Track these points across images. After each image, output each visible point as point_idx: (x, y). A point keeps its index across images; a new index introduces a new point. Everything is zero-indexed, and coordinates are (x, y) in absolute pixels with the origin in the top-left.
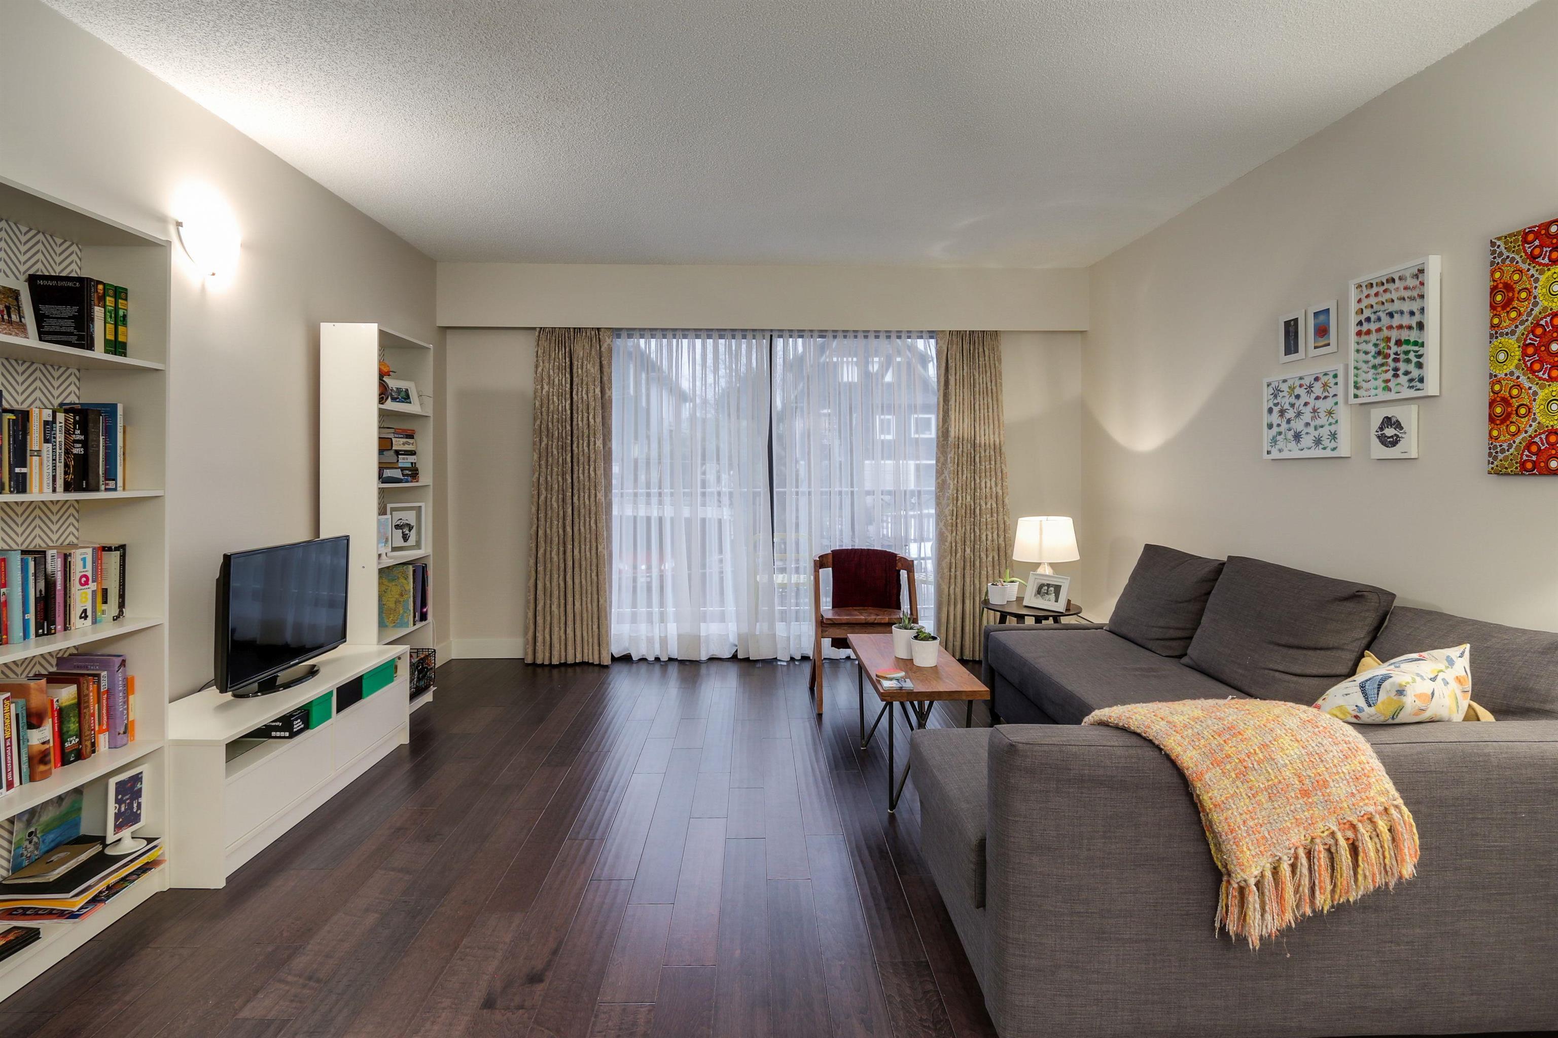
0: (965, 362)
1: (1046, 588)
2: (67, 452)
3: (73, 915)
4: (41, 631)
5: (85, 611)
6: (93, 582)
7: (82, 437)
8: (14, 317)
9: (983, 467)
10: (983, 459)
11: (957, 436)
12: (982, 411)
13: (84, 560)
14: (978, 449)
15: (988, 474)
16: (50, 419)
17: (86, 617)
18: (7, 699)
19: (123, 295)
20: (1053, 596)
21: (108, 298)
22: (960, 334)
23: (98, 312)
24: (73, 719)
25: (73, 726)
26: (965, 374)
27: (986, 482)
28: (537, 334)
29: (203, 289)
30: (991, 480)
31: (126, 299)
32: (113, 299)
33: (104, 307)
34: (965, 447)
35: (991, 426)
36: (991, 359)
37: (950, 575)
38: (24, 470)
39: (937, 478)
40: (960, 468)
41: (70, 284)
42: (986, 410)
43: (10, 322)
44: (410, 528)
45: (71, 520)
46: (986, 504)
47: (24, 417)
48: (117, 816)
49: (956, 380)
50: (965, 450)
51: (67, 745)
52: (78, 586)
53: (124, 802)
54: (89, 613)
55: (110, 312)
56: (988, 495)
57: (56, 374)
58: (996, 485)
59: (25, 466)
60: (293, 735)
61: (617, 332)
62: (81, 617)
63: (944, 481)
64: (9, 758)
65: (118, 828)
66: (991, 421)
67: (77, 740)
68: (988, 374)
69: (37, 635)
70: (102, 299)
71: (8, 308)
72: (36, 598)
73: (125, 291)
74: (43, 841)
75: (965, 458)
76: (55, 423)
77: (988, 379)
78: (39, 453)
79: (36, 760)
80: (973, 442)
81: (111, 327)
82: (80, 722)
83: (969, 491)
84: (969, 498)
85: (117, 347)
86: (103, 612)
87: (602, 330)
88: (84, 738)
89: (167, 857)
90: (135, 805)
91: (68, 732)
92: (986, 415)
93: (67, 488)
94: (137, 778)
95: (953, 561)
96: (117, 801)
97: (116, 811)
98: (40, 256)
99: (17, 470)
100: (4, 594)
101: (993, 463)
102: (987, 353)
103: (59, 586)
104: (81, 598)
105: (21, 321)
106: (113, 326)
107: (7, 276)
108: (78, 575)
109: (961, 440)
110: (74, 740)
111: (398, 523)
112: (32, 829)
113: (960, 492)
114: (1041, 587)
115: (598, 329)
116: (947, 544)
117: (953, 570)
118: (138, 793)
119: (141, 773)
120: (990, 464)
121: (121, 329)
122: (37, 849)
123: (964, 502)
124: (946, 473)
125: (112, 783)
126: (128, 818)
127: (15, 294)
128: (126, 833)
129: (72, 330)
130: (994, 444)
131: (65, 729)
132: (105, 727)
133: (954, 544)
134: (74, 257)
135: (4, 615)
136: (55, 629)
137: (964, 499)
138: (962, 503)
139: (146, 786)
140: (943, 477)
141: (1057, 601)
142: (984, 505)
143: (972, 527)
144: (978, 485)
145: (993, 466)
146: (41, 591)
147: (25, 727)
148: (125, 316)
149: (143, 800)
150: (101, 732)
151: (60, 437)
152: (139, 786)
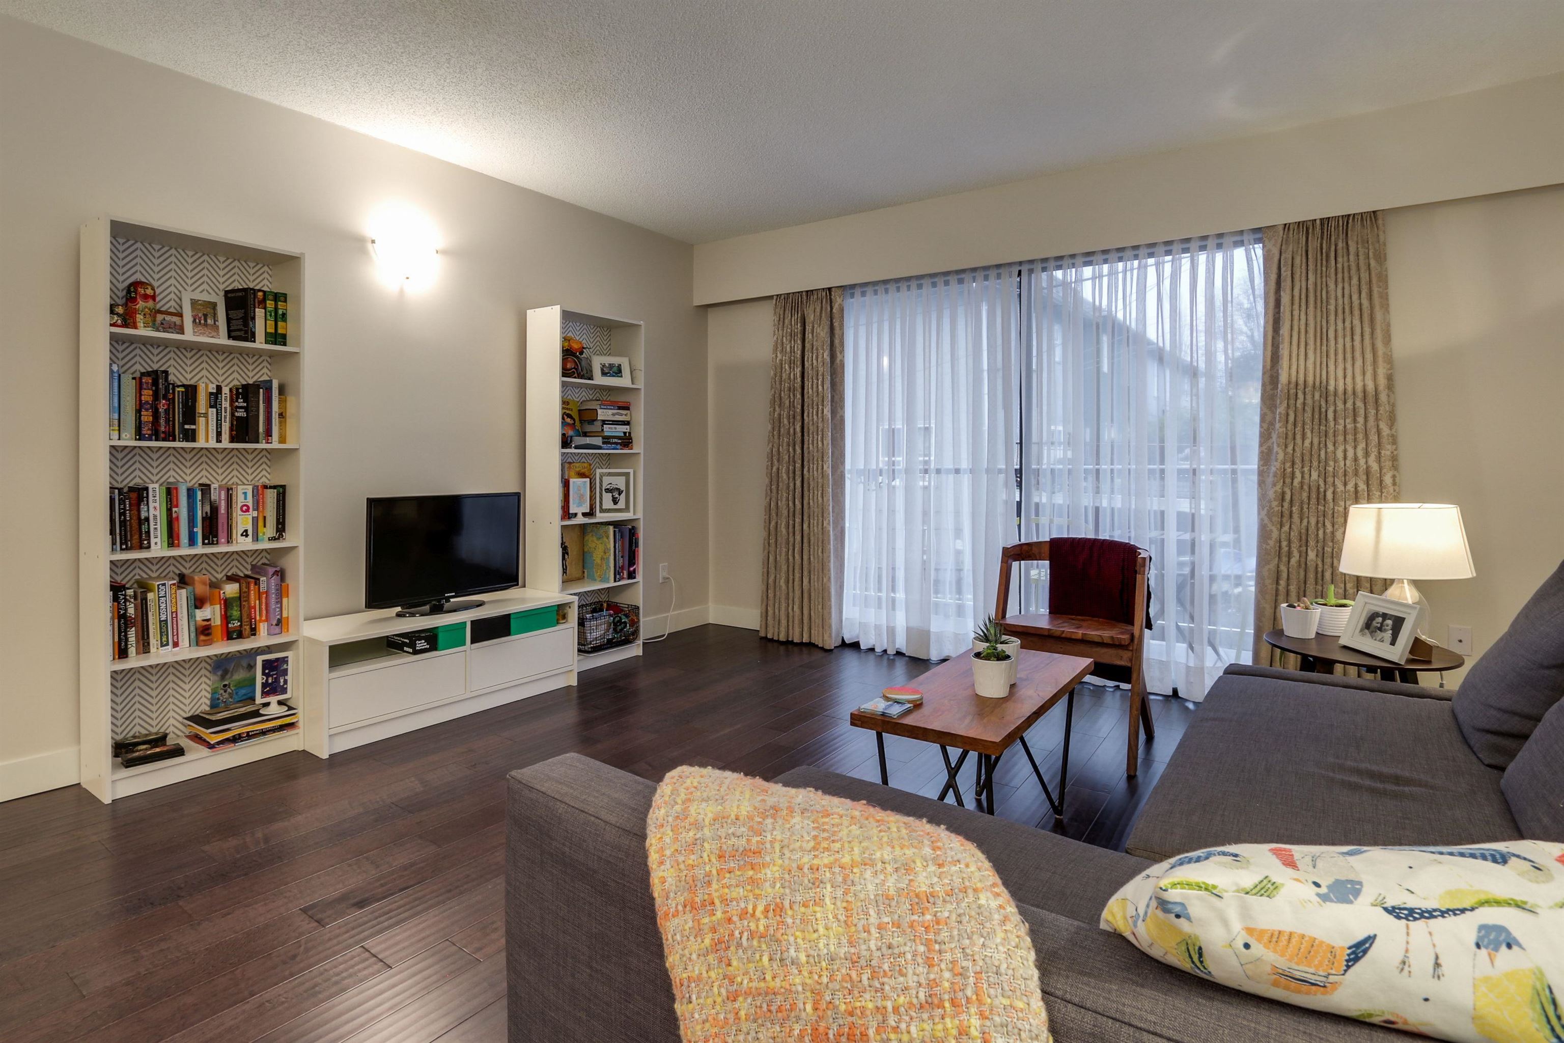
0: (1311, 267)
1: (1380, 619)
2: (232, 415)
3: (211, 747)
4: (206, 541)
5: (246, 531)
6: (254, 510)
7: (245, 404)
8: (210, 321)
9: (1341, 427)
10: (1341, 413)
11: (1294, 379)
12: (1340, 340)
13: (245, 493)
14: (1331, 399)
15: (1350, 437)
16: (215, 391)
17: (247, 536)
18: (174, 584)
19: (282, 299)
20: (1388, 635)
21: (268, 302)
22: (1305, 227)
23: (259, 313)
24: (235, 608)
25: (235, 613)
26: (1311, 287)
27: (1345, 451)
28: (774, 301)
29: (402, 292)
30: (1355, 448)
31: (285, 301)
32: (273, 302)
33: (265, 308)
34: (1309, 397)
35: (1359, 363)
36: (1361, 258)
37: (1277, 590)
38: (193, 427)
39: (1261, 445)
40: (1299, 429)
41: (241, 294)
42: (1348, 339)
43: (206, 325)
44: (620, 493)
45: (264, 466)
46: (1345, 484)
47: (191, 391)
48: (264, 685)
49: (1293, 296)
50: (1309, 401)
51: (230, 625)
52: (240, 512)
53: (272, 676)
54: (250, 533)
55: (270, 312)
56: (1350, 471)
57: (251, 361)
58: (1367, 454)
59: (195, 424)
60: (416, 652)
61: (848, 289)
62: (242, 535)
63: (1270, 450)
64: (175, 626)
65: (265, 694)
66: (1358, 354)
67: (239, 624)
68: (1355, 281)
69: (204, 544)
70: (263, 303)
71: (205, 316)
72: (203, 518)
73: (285, 295)
74: (237, 693)
75: (1308, 415)
76: (221, 394)
77: (1355, 289)
78: (206, 415)
79: (199, 631)
80: (1324, 390)
81: (271, 323)
82: (241, 611)
83: (1315, 464)
84: (1315, 475)
85: (278, 338)
86: (264, 534)
87: (833, 289)
88: (243, 623)
89: (301, 724)
90: (282, 681)
91: (231, 616)
92: (1348, 345)
93: (232, 440)
94: (284, 660)
95: (1283, 568)
96: (264, 674)
97: (264, 681)
98: (236, 277)
99: (187, 427)
100: (176, 512)
101: (1361, 420)
102: (1352, 249)
103: (223, 510)
104: (243, 521)
105: (215, 323)
106: (273, 323)
107: (210, 293)
108: (240, 505)
109: (1301, 386)
110: (237, 624)
111: (608, 487)
112: (226, 683)
113: (1298, 464)
114: (1373, 617)
115: (830, 289)
116: (1271, 543)
117: (1283, 583)
118: (285, 672)
119: (287, 657)
120: (1355, 421)
121: (280, 324)
122: (231, 697)
123: (1306, 481)
124: (1274, 436)
125: (260, 659)
126: (272, 688)
127: (214, 306)
128: (273, 699)
129: (241, 327)
130: (1365, 391)
131: (228, 614)
132: (264, 618)
133: (1284, 544)
134: (266, 275)
135: (176, 526)
136: (217, 541)
137: (1307, 476)
138: (1302, 484)
139: (290, 667)
140: (1269, 443)
141: (1393, 643)
142: (1340, 487)
143: (1321, 519)
144: (1330, 455)
145: (1360, 425)
146: (206, 513)
147: (193, 607)
148: (284, 315)
149: (289, 677)
150: (261, 621)
151: (226, 404)
152: (285, 666)
